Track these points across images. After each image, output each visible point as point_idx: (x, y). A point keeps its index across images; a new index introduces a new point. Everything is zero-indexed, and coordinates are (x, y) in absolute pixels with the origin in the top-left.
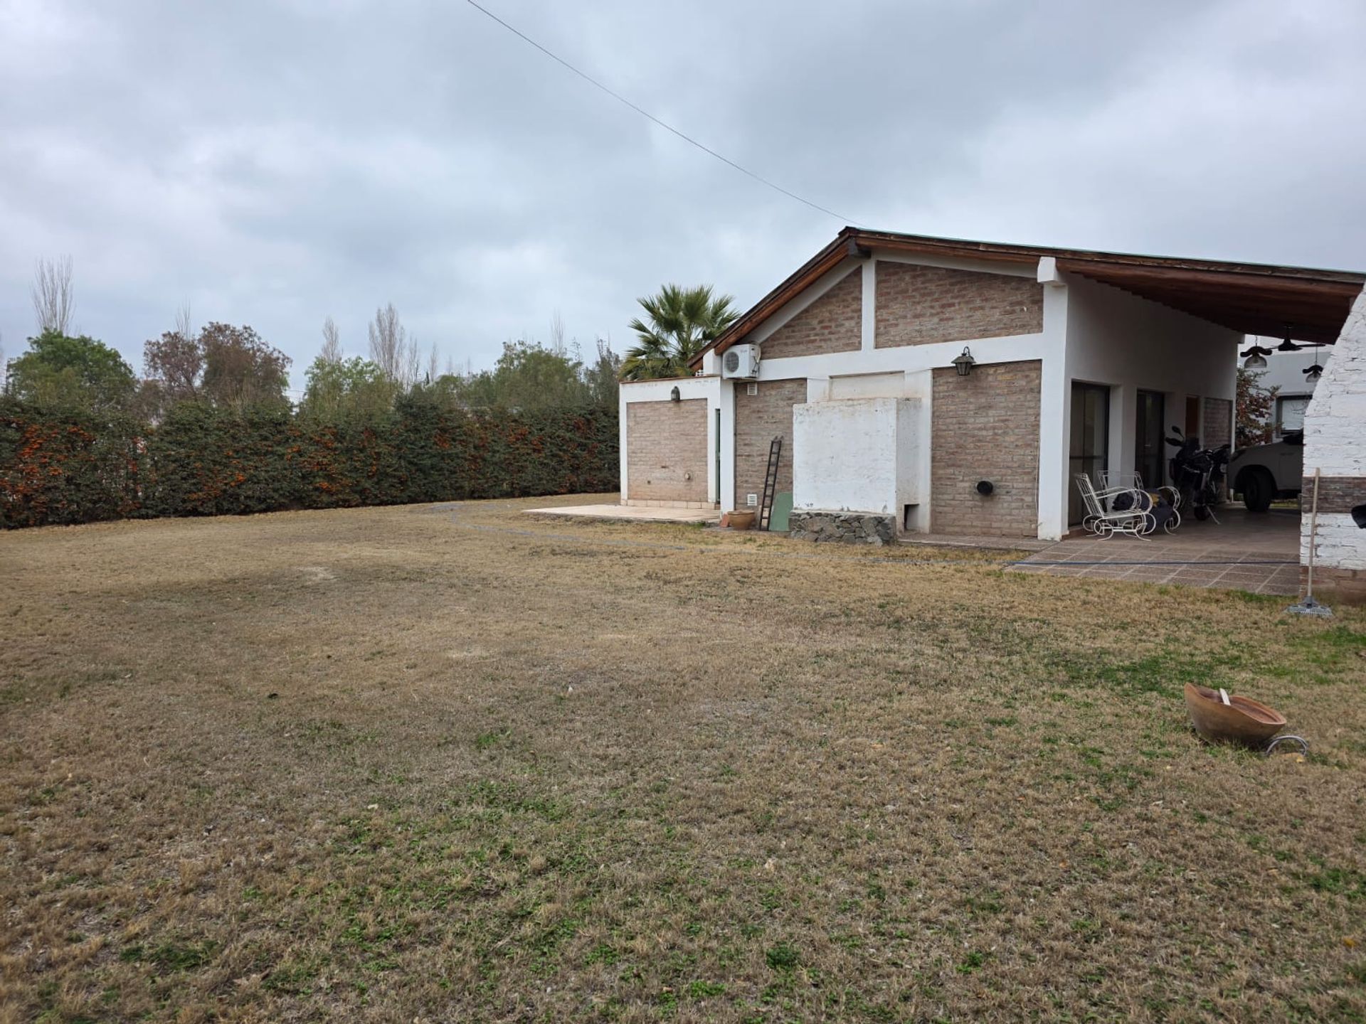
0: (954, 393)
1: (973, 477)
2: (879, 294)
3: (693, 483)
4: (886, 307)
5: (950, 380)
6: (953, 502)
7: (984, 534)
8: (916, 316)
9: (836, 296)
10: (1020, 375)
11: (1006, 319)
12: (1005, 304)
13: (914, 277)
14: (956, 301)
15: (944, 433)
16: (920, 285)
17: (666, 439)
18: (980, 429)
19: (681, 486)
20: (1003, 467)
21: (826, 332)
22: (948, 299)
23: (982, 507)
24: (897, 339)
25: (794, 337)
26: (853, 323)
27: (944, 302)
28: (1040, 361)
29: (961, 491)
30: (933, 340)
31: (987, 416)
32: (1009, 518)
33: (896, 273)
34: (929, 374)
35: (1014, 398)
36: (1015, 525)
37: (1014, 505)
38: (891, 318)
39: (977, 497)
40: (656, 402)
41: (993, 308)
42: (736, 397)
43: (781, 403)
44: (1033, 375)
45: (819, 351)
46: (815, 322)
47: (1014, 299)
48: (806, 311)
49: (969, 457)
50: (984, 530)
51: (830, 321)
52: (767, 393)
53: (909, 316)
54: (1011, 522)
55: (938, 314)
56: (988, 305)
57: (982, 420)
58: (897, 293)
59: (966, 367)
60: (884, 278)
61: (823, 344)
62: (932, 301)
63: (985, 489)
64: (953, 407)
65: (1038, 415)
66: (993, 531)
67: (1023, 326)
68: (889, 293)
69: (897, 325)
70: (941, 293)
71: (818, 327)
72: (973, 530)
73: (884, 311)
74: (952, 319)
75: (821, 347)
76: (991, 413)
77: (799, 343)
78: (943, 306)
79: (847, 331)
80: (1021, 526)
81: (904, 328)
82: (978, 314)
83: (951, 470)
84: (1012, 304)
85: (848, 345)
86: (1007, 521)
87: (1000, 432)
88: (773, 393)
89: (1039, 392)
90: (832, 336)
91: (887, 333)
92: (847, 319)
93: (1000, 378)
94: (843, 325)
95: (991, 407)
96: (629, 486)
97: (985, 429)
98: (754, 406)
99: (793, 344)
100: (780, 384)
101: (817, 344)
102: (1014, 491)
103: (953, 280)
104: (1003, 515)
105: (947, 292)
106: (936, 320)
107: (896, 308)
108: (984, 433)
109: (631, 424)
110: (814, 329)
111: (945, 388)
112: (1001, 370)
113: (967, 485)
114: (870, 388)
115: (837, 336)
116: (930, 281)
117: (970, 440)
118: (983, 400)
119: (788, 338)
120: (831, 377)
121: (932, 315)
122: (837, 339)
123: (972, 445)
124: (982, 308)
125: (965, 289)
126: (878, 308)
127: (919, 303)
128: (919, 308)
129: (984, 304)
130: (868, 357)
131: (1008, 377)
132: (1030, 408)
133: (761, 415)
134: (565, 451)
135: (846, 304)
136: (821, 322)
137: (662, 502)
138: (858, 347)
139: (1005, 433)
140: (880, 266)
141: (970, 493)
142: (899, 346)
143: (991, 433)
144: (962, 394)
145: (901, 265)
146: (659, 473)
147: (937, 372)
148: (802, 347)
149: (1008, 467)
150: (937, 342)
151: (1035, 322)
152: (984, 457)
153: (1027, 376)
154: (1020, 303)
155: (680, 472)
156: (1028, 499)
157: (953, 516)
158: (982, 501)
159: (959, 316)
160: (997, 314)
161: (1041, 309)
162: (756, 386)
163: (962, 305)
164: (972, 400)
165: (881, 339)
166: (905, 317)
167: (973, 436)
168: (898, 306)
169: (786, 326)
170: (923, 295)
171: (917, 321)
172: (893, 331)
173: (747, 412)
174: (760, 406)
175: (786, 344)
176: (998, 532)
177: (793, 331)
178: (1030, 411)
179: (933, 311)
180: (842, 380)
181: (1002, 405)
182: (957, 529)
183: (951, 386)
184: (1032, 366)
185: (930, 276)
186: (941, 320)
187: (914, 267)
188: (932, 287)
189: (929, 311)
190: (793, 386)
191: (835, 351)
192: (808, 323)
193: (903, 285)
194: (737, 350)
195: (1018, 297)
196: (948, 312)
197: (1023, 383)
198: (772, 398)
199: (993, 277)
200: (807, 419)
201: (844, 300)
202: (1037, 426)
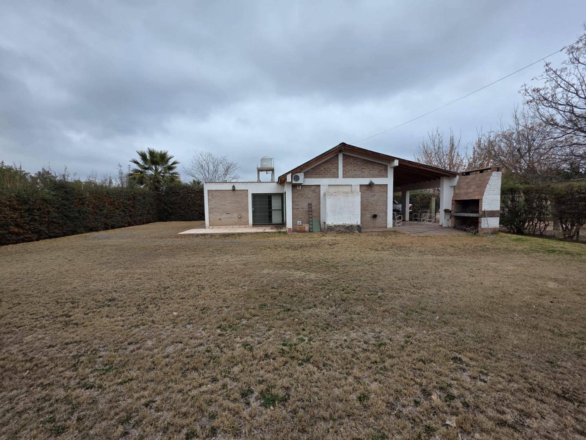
0: (365, 192)
1: (371, 213)
2: (343, 163)
3: (242, 219)
5: (364, 188)
6: (365, 220)
7: (374, 228)
8: (354, 170)
9: (329, 162)
10: (382, 188)
11: (378, 174)
12: (378, 170)
13: (354, 160)
14: (366, 168)
15: (363, 202)
16: (355, 162)
17: (229, 203)
18: (373, 201)
19: (236, 220)
21: (326, 172)
22: (363, 167)
23: (373, 221)
24: (349, 176)
25: (315, 172)
26: (335, 170)
28: (387, 185)
29: (368, 217)
30: (359, 177)
32: (380, 223)
33: (348, 158)
34: (359, 186)
35: (381, 193)
36: (381, 225)
37: (381, 220)
38: (347, 170)
39: (372, 219)
40: (223, 190)
43: (310, 192)
44: (385, 188)
45: (324, 177)
46: (322, 169)
47: (380, 169)
48: (319, 165)
49: (370, 208)
51: (328, 168)
52: (305, 189)
55: (360, 170)
56: (374, 169)
57: (373, 199)
58: (349, 163)
59: (371, 185)
60: (345, 159)
61: (325, 175)
62: (359, 167)
63: (375, 216)
64: (365, 195)
65: (387, 198)
67: (383, 176)
68: (346, 163)
69: (349, 172)
72: (371, 227)
73: (345, 168)
76: (375, 197)
77: (317, 174)
78: (362, 168)
79: (333, 172)
80: (383, 225)
81: (351, 173)
82: (371, 172)
83: (365, 212)
84: (380, 170)
85: (333, 176)
87: (377, 202)
88: (307, 189)
89: (387, 192)
90: (328, 173)
91: (346, 174)
93: (377, 188)
94: (332, 170)
95: (375, 195)
96: (210, 221)
99: (314, 174)
100: (310, 186)
101: (323, 175)
102: (381, 217)
104: (378, 223)
105: (363, 165)
106: (360, 172)
109: (210, 198)
111: (363, 190)
112: (378, 186)
113: (369, 215)
114: (341, 189)
115: (330, 174)
118: (373, 194)
119: (313, 172)
120: (329, 185)
123: (370, 205)
124: (372, 170)
125: (368, 165)
126: (343, 167)
127: (355, 167)
130: (341, 180)
131: (379, 188)
132: (384, 196)
133: (302, 196)
134: (127, 209)
136: (324, 169)
137: (227, 226)
138: (338, 177)
139: (379, 202)
140: (344, 155)
141: (370, 218)
142: (350, 178)
143: (375, 202)
144: (368, 192)
145: (350, 156)
146: (225, 216)
147: (361, 186)
148: (317, 176)
149: (379, 211)
151: (385, 175)
152: (374, 208)
154: (382, 170)
155: (235, 215)
156: (384, 218)
157: (366, 224)
159: (366, 171)
160: (376, 172)
161: (387, 172)
162: (300, 186)
164: (370, 193)
165: (344, 176)
166: (351, 170)
167: (371, 203)
168: (349, 167)
169: (311, 169)
170: (357, 165)
171: (355, 172)
172: (348, 174)
173: (297, 195)
174: (302, 193)
175: (312, 174)
176: (377, 227)
180: (332, 186)
181: (378, 195)
182: (366, 227)
183: (365, 190)
184: (385, 186)
185: (358, 160)
186: (362, 172)
187: (353, 157)
188: (359, 163)
189: (358, 169)
190: (315, 187)
191: (329, 177)
192: (319, 169)
193: (350, 161)
194: (299, 174)
195: (381, 168)
196: (363, 170)
197: (383, 190)
198: (307, 190)
199: (375, 163)
200: (331, 197)
201: (332, 163)
202: (387, 200)
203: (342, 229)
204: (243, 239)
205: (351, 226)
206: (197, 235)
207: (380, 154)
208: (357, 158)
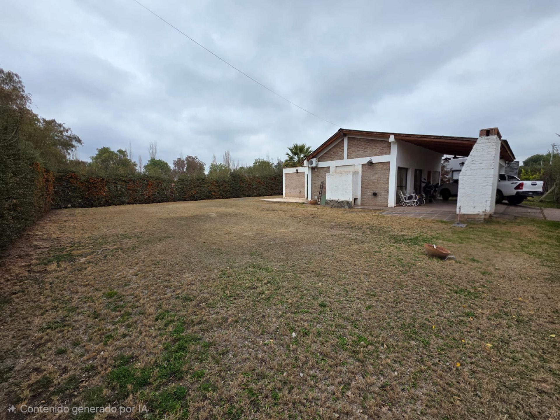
0: (367, 170)
1: (372, 191)
2: (348, 145)
3: (301, 193)
4: (350, 149)
5: (366, 167)
6: (367, 198)
7: (375, 206)
9: (337, 146)
10: (384, 165)
11: (381, 151)
12: (381, 147)
13: (357, 141)
14: (368, 147)
15: (364, 180)
16: (359, 143)
17: (294, 182)
18: (374, 179)
19: (298, 194)
20: (380, 189)
22: (366, 146)
23: (374, 199)
24: (353, 157)
25: (327, 156)
26: (342, 153)
28: (390, 162)
29: (369, 195)
30: (362, 157)
33: (353, 140)
34: (361, 165)
35: (383, 171)
36: (382, 203)
37: (382, 198)
39: (373, 197)
40: (292, 173)
41: (378, 148)
42: (312, 172)
43: (323, 173)
44: (388, 165)
45: (333, 160)
46: (332, 153)
48: (330, 150)
49: (371, 187)
51: (336, 152)
52: (320, 170)
53: (356, 151)
55: (363, 150)
56: (376, 148)
57: (374, 177)
58: (353, 145)
59: (370, 164)
60: (350, 141)
61: (334, 158)
62: (362, 147)
63: (375, 194)
64: (367, 174)
65: (389, 176)
67: (385, 153)
68: (351, 145)
69: (353, 153)
70: (364, 145)
72: (371, 205)
76: (377, 175)
78: (365, 148)
79: (340, 155)
80: (384, 204)
81: (355, 154)
82: (374, 150)
83: (366, 190)
85: (340, 158)
89: (389, 170)
90: (336, 156)
91: (350, 155)
92: (340, 152)
95: (376, 174)
96: (285, 194)
98: (316, 174)
100: (323, 168)
101: (332, 158)
102: (382, 195)
103: (368, 142)
104: (379, 201)
105: (366, 144)
106: (363, 152)
107: (353, 149)
109: (286, 178)
111: (365, 169)
112: (379, 164)
113: (370, 193)
114: (346, 169)
116: (362, 142)
117: (371, 182)
118: (375, 172)
119: (325, 156)
120: (336, 166)
122: (338, 157)
124: (375, 149)
125: (371, 144)
126: (348, 149)
127: (359, 147)
128: (359, 149)
130: (346, 161)
131: (381, 166)
132: (387, 174)
133: (318, 176)
135: (340, 148)
137: (293, 198)
138: (343, 159)
139: (380, 180)
140: (349, 138)
141: (371, 195)
143: (376, 180)
144: (370, 170)
145: (354, 138)
146: (293, 190)
147: (363, 165)
148: (329, 159)
151: (388, 152)
152: (375, 187)
154: (385, 147)
155: (298, 190)
156: (386, 197)
157: (367, 201)
159: (369, 151)
160: (379, 150)
161: (390, 149)
162: (317, 169)
163: (370, 148)
164: (372, 172)
165: (349, 157)
169: (325, 154)
170: (360, 145)
171: (358, 152)
172: (352, 155)
174: (318, 174)
175: (325, 158)
176: (378, 205)
180: (339, 167)
181: (380, 173)
182: (367, 204)
184: (388, 163)
187: (357, 138)
188: (362, 143)
189: (361, 150)
190: (326, 169)
191: (337, 160)
192: (330, 153)
193: (354, 143)
194: (313, 160)
195: (384, 145)
196: (366, 150)
197: (385, 167)
198: (321, 172)
199: (378, 140)
200: (330, 177)
202: (389, 178)
206: (276, 202)
208: (361, 138)
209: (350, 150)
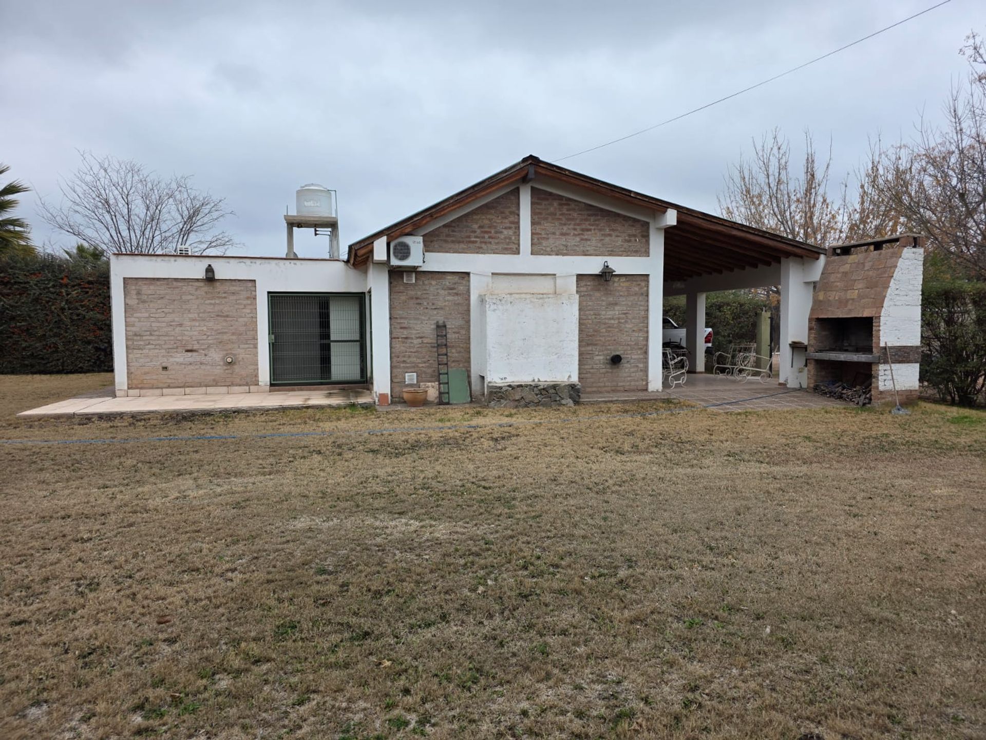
0: (591, 293)
1: (605, 352)
2: (533, 213)
3: (237, 368)
4: (539, 223)
5: (589, 284)
6: (591, 371)
7: (613, 391)
8: (562, 234)
9: (493, 208)
10: (635, 283)
11: (626, 245)
12: (625, 234)
13: (561, 205)
14: (593, 228)
15: (584, 321)
16: (565, 211)
17: (193, 320)
18: (610, 319)
19: (219, 370)
20: (625, 345)
21: (486, 236)
22: (586, 225)
23: (612, 372)
24: (548, 249)
25: (454, 236)
26: (511, 232)
27: (584, 227)
28: (648, 276)
29: (597, 362)
30: (575, 253)
31: (614, 310)
32: (629, 379)
33: (547, 199)
34: (575, 278)
35: (632, 298)
36: (633, 383)
37: (632, 370)
38: (543, 232)
39: (608, 366)
40: (176, 280)
41: (617, 236)
42: (390, 283)
43: (442, 292)
44: (643, 284)
45: (479, 250)
46: (475, 226)
47: (630, 232)
48: (466, 216)
49: (603, 339)
50: (613, 388)
51: (490, 227)
52: (426, 282)
53: (557, 233)
54: (630, 381)
55: (579, 235)
56: (614, 234)
57: (611, 313)
58: (548, 214)
59: (606, 275)
60: (536, 201)
61: (483, 246)
62: (575, 225)
63: (616, 360)
64: (590, 303)
65: (647, 310)
66: (619, 388)
67: (636, 252)
68: (540, 213)
69: (548, 239)
70: (582, 220)
71: (478, 231)
72: (606, 389)
73: (538, 227)
74: (590, 240)
75: (481, 248)
76: (617, 308)
77: (459, 242)
78: (583, 230)
79: (505, 238)
80: (637, 383)
81: (551, 242)
82: (607, 239)
83: (590, 348)
84: (629, 236)
85: (506, 249)
86: (628, 381)
87: (623, 321)
88: (434, 283)
89: (647, 296)
90: (491, 240)
91: (540, 244)
92: (506, 228)
93: (622, 284)
94: (501, 232)
95: (616, 304)
96: (129, 373)
97: (613, 319)
98: (412, 293)
99: (453, 242)
100: (440, 275)
101: (477, 245)
102: (632, 361)
103: (590, 212)
104: (625, 377)
105: (586, 220)
106: (578, 239)
107: (547, 225)
108: (612, 322)
109: (133, 302)
110: (475, 232)
111: (585, 289)
112: (623, 279)
113: (601, 358)
114: (527, 285)
115: (496, 241)
116: (574, 210)
117: (603, 326)
118: (611, 299)
119: (448, 236)
120: (492, 274)
121: (575, 235)
122: (498, 243)
123: (604, 330)
124: (610, 235)
125: (598, 220)
126: (533, 223)
127: (565, 225)
128: (565, 228)
129: (611, 232)
130: (525, 261)
131: (627, 284)
132: (641, 305)
133: (419, 301)
135: (504, 215)
136: (480, 227)
137: (188, 390)
138: (517, 252)
139: (626, 322)
140: (535, 192)
141: (604, 364)
142: (549, 255)
143: (616, 322)
144: (597, 294)
145: (551, 194)
146: (180, 357)
147: (580, 277)
148: (462, 246)
149: (628, 345)
150: (578, 255)
151: (643, 250)
152: (613, 339)
153: (639, 285)
154: (635, 236)
155: (216, 356)
156: (641, 365)
157: (592, 380)
158: (611, 368)
159: (594, 238)
160: (619, 241)
161: (648, 242)
162: (414, 275)
163: (596, 231)
164: (604, 298)
165: (536, 248)
166: (554, 233)
167: (605, 324)
168: (549, 224)
169: (444, 226)
170: (568, 219)
171: (564, 238)
172: (544, 243)
173: (403, 298)
174: (419, 293)
175: (446, 241)
176: (622, 389)
177: (453, 231)
178: (642, 308)
179: (576, 233)
180: (503, 277)
181: (624, 303)
182: (594, 389)
183: (589, 288)
184: (643, 278)
185: (573, 206)
186: (582, 239)
187: (560, 198)
188: (575, 215)
189: (572, 232)
190: (456, 278)
191: (494, 252)
192: (468, 227)
193: (552, 209)
194: (408, 240)
195: (632, 231)
196: (586, 235)
197: (637, 289)
198: (433, 286)
199: (618, 215)
200: (500, 307)
201: (502, 213)
202: (647, 318)
203: (531, 396)
204: (239, 427)
205: (555, 387)
207: (630, 191)
208: (570, 200)
209: (538, 229)
